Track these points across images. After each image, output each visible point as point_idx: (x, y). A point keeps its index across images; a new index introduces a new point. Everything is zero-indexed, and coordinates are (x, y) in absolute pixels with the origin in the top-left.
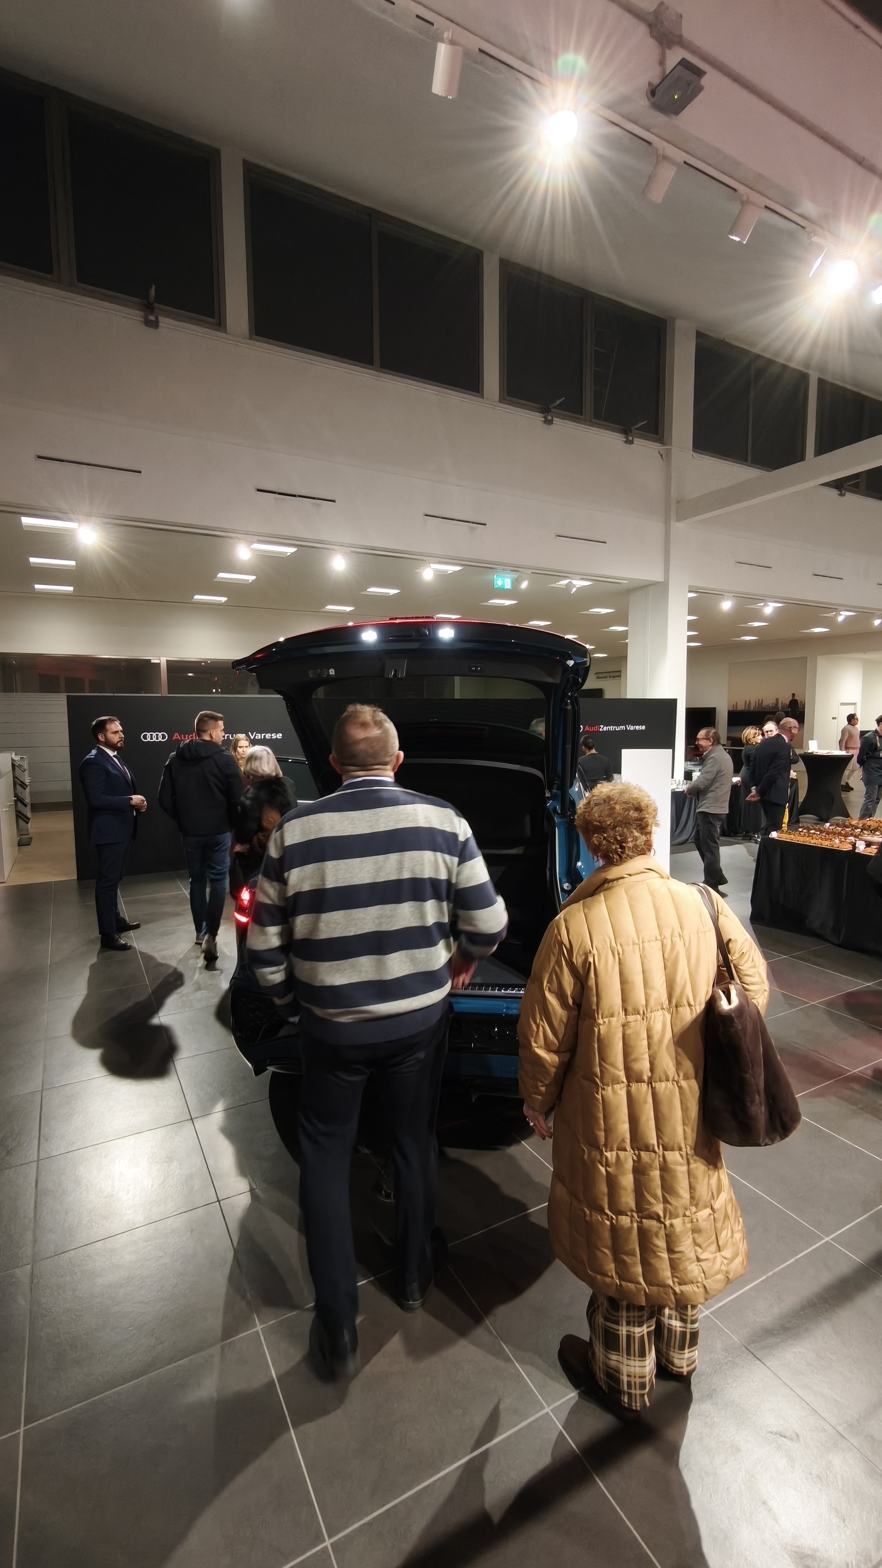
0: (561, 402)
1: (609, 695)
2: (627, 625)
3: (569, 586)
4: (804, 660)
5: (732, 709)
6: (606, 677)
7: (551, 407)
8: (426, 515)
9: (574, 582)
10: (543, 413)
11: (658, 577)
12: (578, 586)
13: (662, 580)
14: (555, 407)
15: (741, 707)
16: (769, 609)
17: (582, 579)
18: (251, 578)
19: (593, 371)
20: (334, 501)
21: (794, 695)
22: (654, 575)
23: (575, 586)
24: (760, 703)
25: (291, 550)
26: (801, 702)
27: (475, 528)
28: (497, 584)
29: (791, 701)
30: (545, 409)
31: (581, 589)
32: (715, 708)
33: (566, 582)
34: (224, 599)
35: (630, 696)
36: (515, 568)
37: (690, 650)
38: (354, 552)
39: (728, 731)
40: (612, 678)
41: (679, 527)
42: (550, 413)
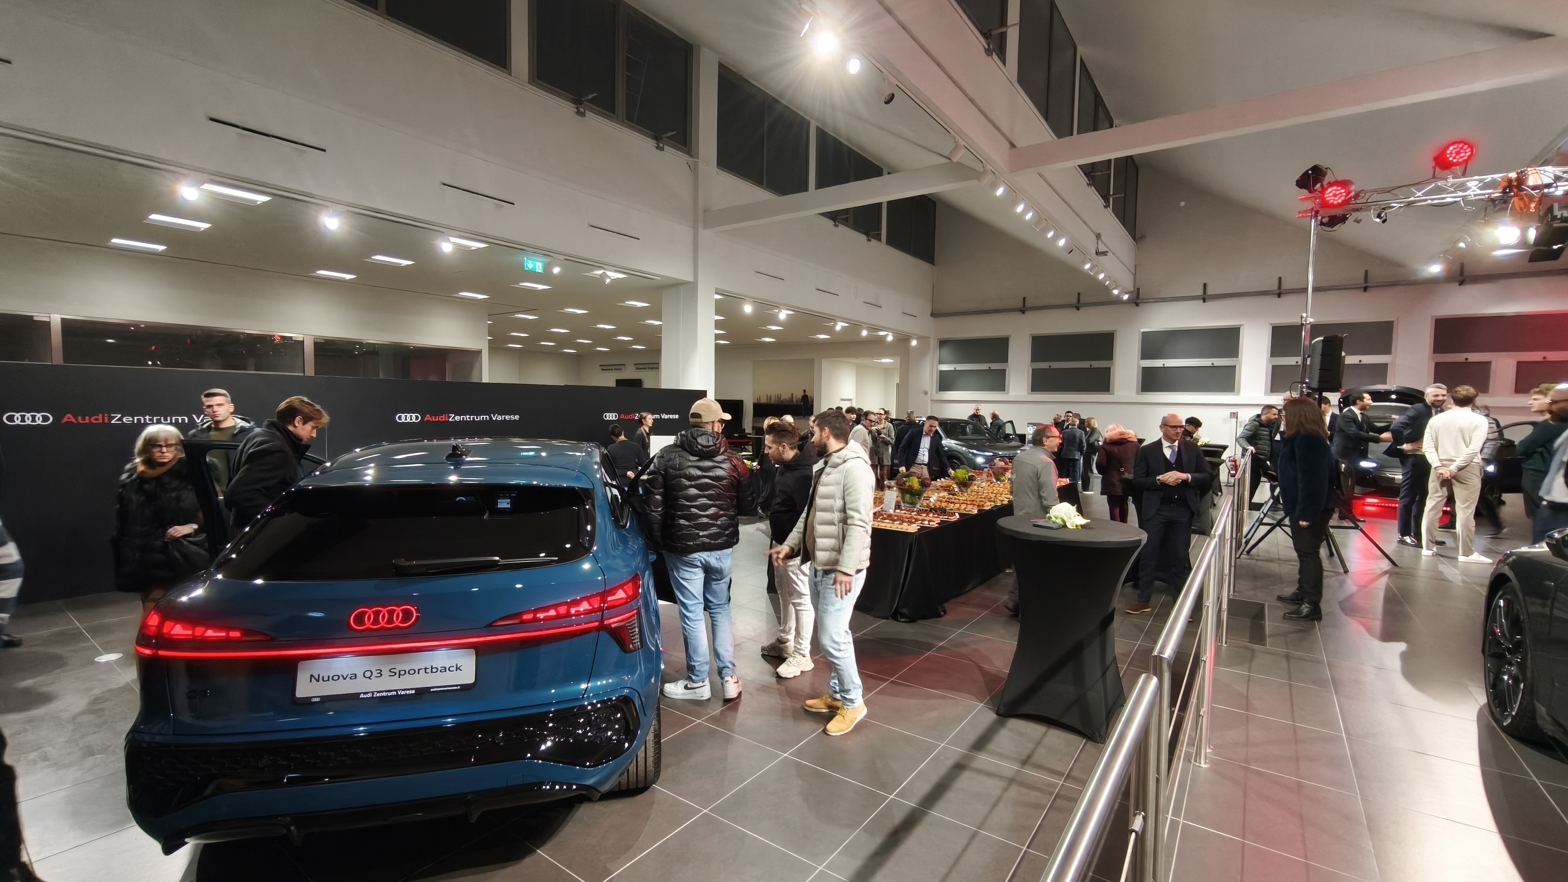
0: (593, 97)
1: (647, 385)
2: (661, 320)
3: (604, 276)
4: (810, 362)
5: (756, 402)
6: (645, 368)
7: (583, 99)
8: (444, 184)
9: (609, 273)
10: (576, 104)
11: (690, 278)
12: (612, 278)
13: (692, 280)
14: (588, 101)
15: (763, 400)
16: (783, 315)
17: (616, 271)
18: (204, 226)
19: (625, 76)
20: (324, 150)
21: (805, 391)
22: (683, 274)
23: (609, 277)
24: (779, 397)
25: (262, 199)
26: (811, 397)
27: (502, 206)
28: (527, 267)
29: (803, 396)
30: (577, 100)
31: (615, 281)
32: (742, 401)
33: (600, 272)
34: (161, 248)
35: (664, 386)
36: (546, 253)
37: (718, 347)
38: (351, 212)
39: (753, 421)
40: (650, 370)
41: (706, 234)
42: (582, 105)
